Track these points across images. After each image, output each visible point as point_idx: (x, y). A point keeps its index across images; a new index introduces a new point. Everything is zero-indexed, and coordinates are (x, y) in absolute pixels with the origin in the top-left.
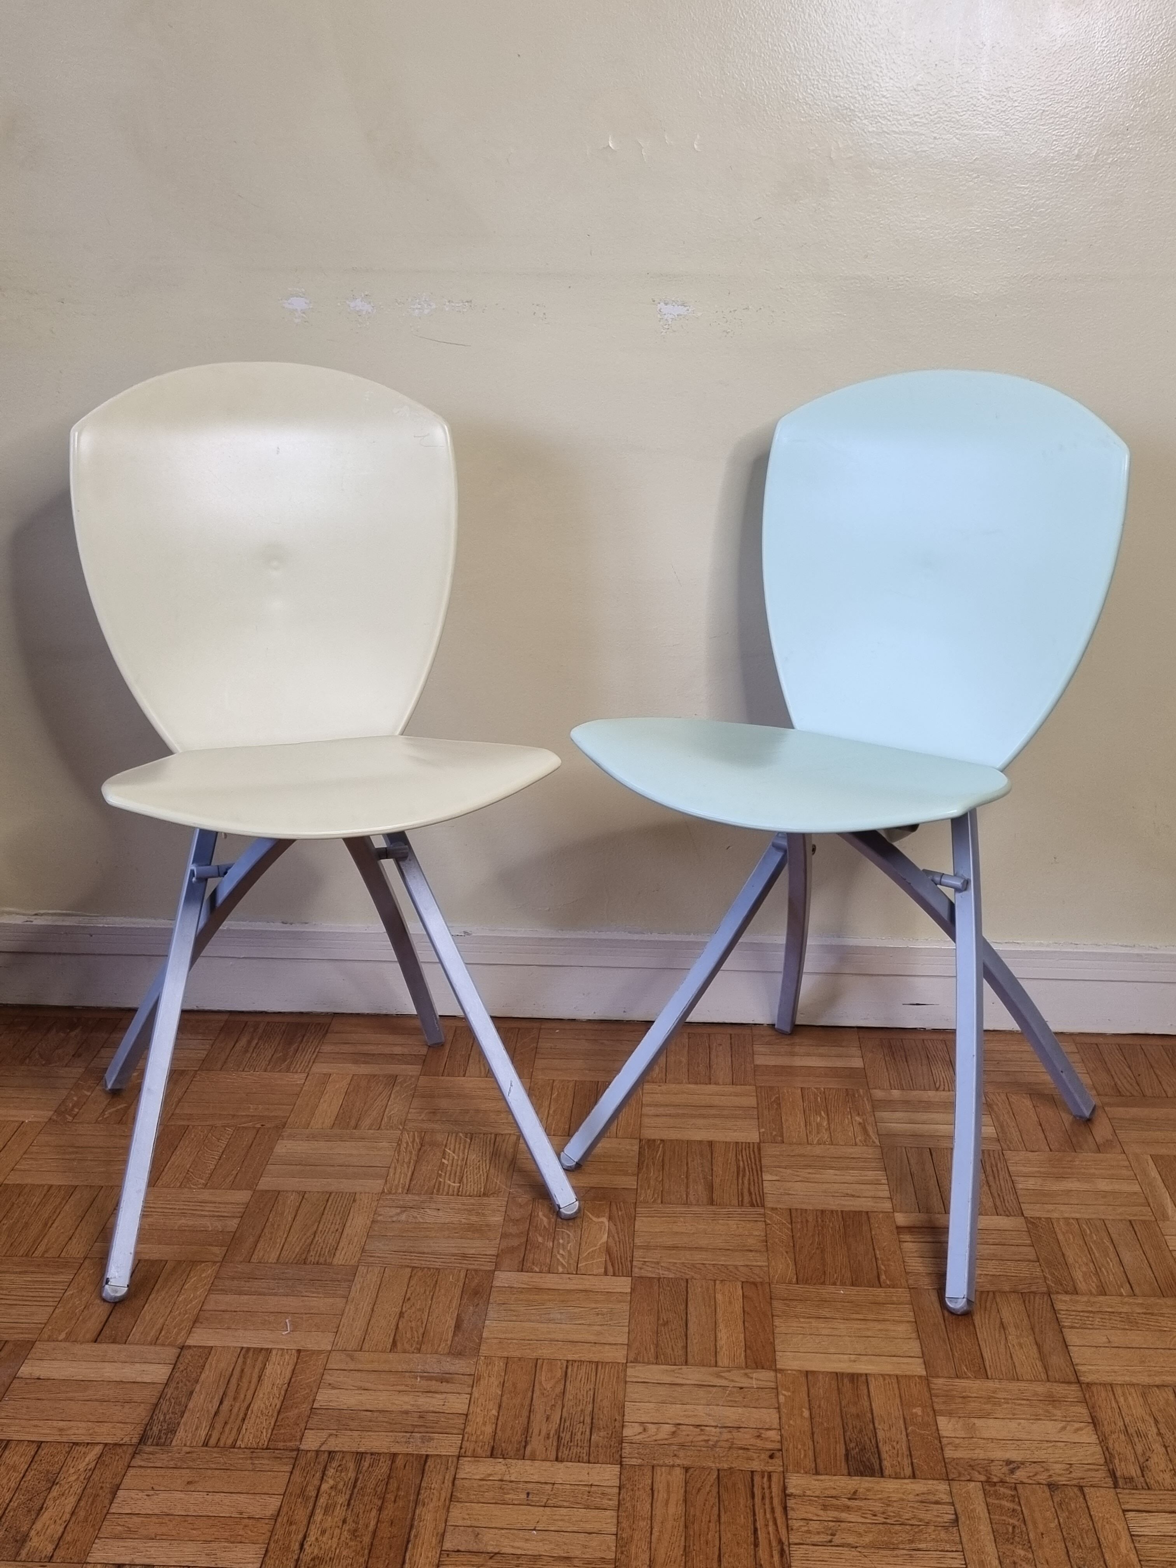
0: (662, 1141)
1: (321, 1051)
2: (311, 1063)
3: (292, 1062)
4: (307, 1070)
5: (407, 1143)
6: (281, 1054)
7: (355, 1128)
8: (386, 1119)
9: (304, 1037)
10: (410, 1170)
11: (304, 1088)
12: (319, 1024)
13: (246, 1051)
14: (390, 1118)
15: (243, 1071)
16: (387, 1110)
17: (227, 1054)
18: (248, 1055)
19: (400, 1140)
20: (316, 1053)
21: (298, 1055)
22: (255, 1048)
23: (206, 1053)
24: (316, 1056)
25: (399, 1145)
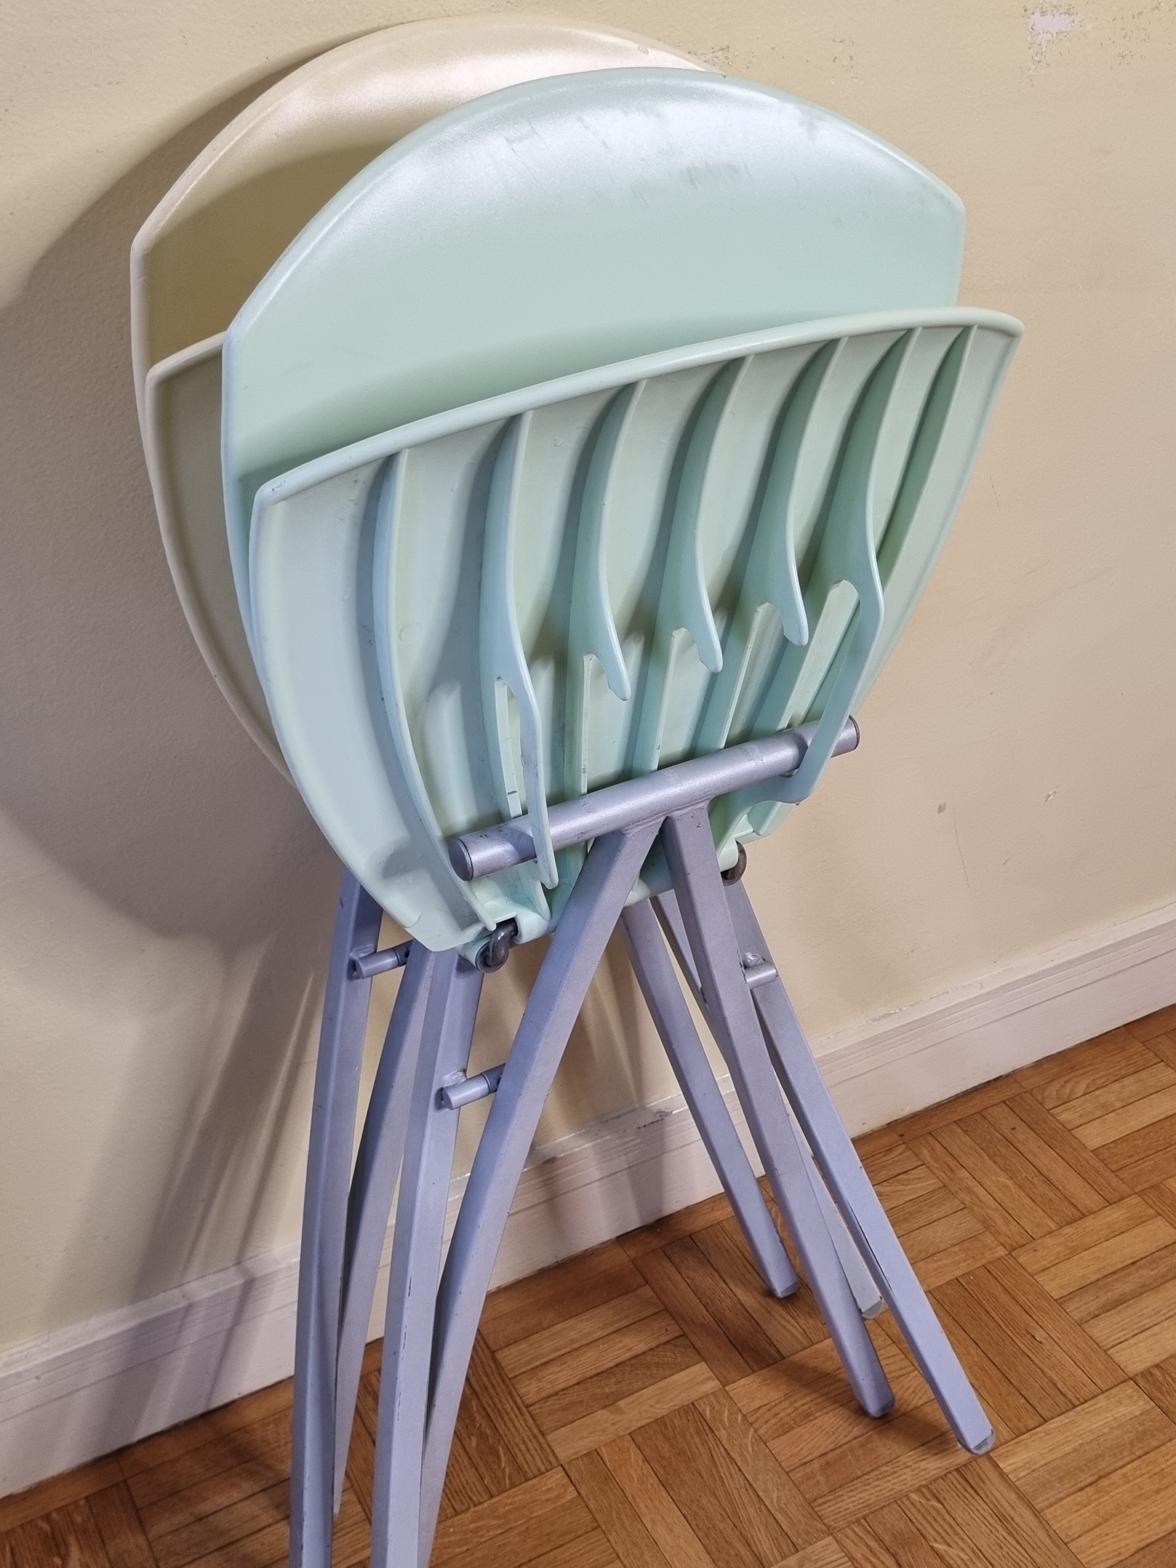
1: (528, 1402)
2: (540, 1438)
8: (780, 1518)
20: (524, 1410)
21: (499, 1423)
24: (532, 1416)
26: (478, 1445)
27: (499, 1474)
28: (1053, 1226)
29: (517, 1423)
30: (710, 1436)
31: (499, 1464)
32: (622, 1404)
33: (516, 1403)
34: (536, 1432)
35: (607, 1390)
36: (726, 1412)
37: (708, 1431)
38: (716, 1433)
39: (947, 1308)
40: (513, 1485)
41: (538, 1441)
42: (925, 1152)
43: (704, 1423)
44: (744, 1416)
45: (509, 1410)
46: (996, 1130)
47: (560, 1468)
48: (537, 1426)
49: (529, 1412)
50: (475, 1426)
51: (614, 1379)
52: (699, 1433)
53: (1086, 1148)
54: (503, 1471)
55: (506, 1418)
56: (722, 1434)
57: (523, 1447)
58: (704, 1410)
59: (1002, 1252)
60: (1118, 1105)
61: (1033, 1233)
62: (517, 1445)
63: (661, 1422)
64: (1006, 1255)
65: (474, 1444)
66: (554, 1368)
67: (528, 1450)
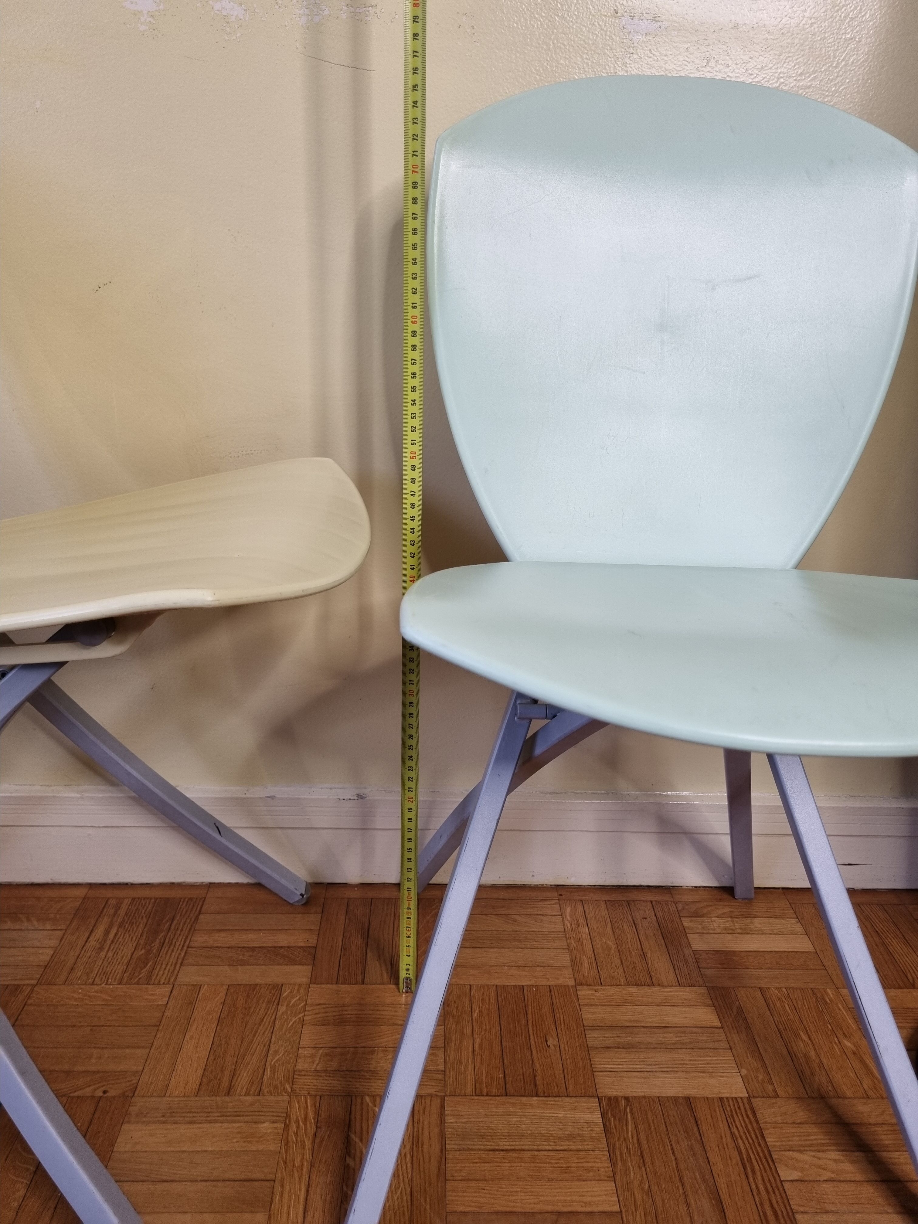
0: (627, 1099)
1: (192, 945)
2: (178, 967)
3: (155, 964)
4: (172, 980)
5: (297, 1122)
6: (143, 951)
7: (228, 1094)
8: (268, 1070)
9: (173, 920)
10: (303, 1185)
11: (166, 1014)
12: (191, 899)
13: (101, 949)
14: (273, 1068)
15: (93, 984)
16: (271, 1052)
17: (77, 954)
18: (103, 954)
19: (288, 1116)
20: (185, 948)
21: (164, 950)
22: (113, 941)
23: (50, 952)
24: (186, 953)
25: (287, 1127)
26: (142, 954)
27: (136, 974)
28: (623, 981)
29: (174, 954)
30: (274, 1007)
31: (142, 969)
32: (240, 968)
33: (185, 943)
34: (179, 962)
35: (241, 957)
36: (297, 998)
37: (275, 1003)
38: (280, 1007)
39: (500, 999)
40: (138, 983)
41: (175, 967)
42: (569, 910)
43: (278, 998)
44: (306, 1004)
45: (177, 946)
46: (631, 915)
47: (171, 986)
48: (183, 959)
49: (187, 950)
50: (150, 945)
51: (250, 953)
52: (269, 1002)
53: (691, 947)
54: (140, 974)
55: (172, 947)
56: (282, 1009)
57: (163, 966)
58: (285, 991)
59: (571, 983)
60: (739, 931)
61: (603, 981)
62: (162, 964)
63: (254, 987)
64: (572, 986)
65: (140, 954)
66: (223, 934)
67: (165, 969)
